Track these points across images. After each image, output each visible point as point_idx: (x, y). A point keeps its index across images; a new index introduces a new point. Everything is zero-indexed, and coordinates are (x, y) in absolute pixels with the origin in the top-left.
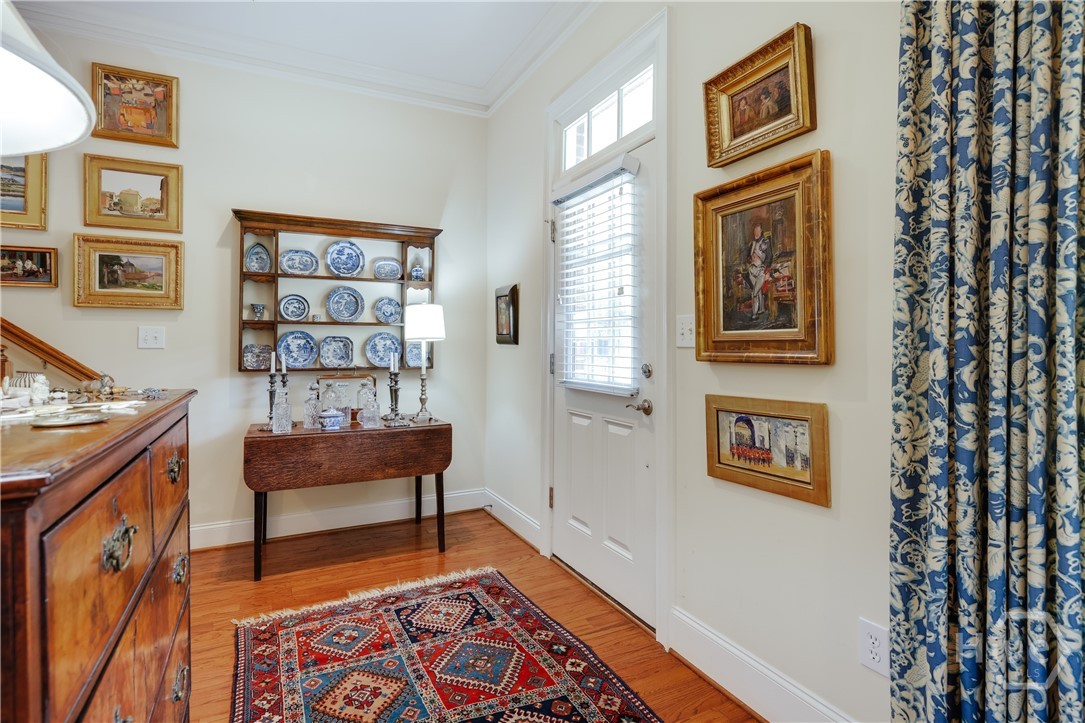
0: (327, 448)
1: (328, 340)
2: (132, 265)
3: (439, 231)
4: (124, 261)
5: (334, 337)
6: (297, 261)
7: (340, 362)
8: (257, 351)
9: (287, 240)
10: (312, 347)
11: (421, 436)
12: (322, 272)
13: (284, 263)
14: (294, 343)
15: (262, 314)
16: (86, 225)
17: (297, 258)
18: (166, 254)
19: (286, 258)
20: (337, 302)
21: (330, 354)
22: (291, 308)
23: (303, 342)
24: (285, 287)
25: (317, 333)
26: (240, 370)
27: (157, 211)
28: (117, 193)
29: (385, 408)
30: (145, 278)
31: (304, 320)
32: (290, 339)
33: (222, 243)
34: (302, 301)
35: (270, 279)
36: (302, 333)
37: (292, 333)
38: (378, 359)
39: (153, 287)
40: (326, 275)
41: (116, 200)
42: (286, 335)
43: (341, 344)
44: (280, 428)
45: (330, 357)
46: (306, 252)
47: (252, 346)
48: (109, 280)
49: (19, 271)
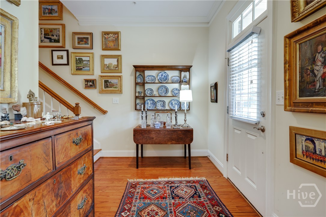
0: (155, 133)
1: (158, 101)
2: (111, 82)
3: (191, 66)
4: (109, 81)
5: (160, 101)
6: (150, 79)
7: (162, 108)
8: (140, 104)
9: (147, 73)
10: (154, 103)
11: (183, 132)
12: (157, 81)
13: (147, 80)
14: (149, 102)
15: (141, 94)
16: (102, 73)
17: (150, 78)
18: (118, 79)
19: (147, 78)
20: (161, 90)
21: (159, 106)
22: (149, 92)
23: (152, 102)
24: (147, 86)
25: (156, 99)
26: (136, 110)
27: (116, 68)
28: (108, 64)
29: (174, 122)
30: (114, 85)
31: (152, 96)
32: (148, 101)
33: (131, 75)
34: (151, 90)
35: (143, 84)
36: (152, 99)
37: (149, 99)
38: (173, 107)
39: (115, 88)
40: (158, 82)
41: (107, 66)
42: (147, 100)
43: (162, 103)
44: (144, 127)
46: (152, 76)
47: (139, 103)
48: (106, 86)
49: (89, 85)
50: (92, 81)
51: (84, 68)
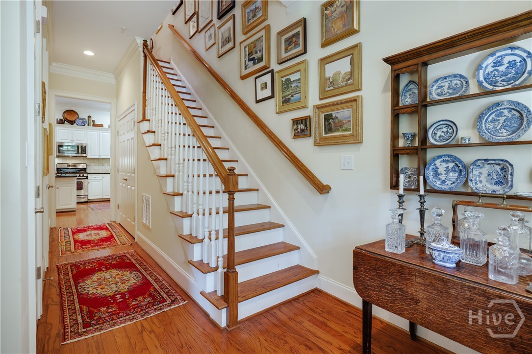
1: (479, 163)
2: (337, 118)
4: (334, 116)
5: (486, 160)
6: (446, 88)
7: (496, 188)
8: (409, 173)
9: (435, 71)
10: (463, 170)
12: (473, 89)
13: (433, 94)
14: (442, 167)
15: (412, 141)
16: (320, 99)
17: (446, 85)
18: (351, 107)
19: (435, 87)
20: (493, 121)
21: (483, 178)
22: (439, 133)
23: (451, 165)
24: (434, 115)
25: (467, 156)
26: (391, 188)
27: (349, 79)
28: (332, 76)
30: (344, 124)
31: (454, 143)
32: (438, 162)
34: (451, 125)
36: (449, 156)
37: (440, 157)
39: (347, 130)
40: (478, 92)
41: (331, 81)
42: (434, 160)
43: (498, 168)
45: (481, 181)
46: (455, 76)
47: (406, 168)
48: (329, 129)
49: (299, 130)
50: (304, 121)
51: (292, 96)
